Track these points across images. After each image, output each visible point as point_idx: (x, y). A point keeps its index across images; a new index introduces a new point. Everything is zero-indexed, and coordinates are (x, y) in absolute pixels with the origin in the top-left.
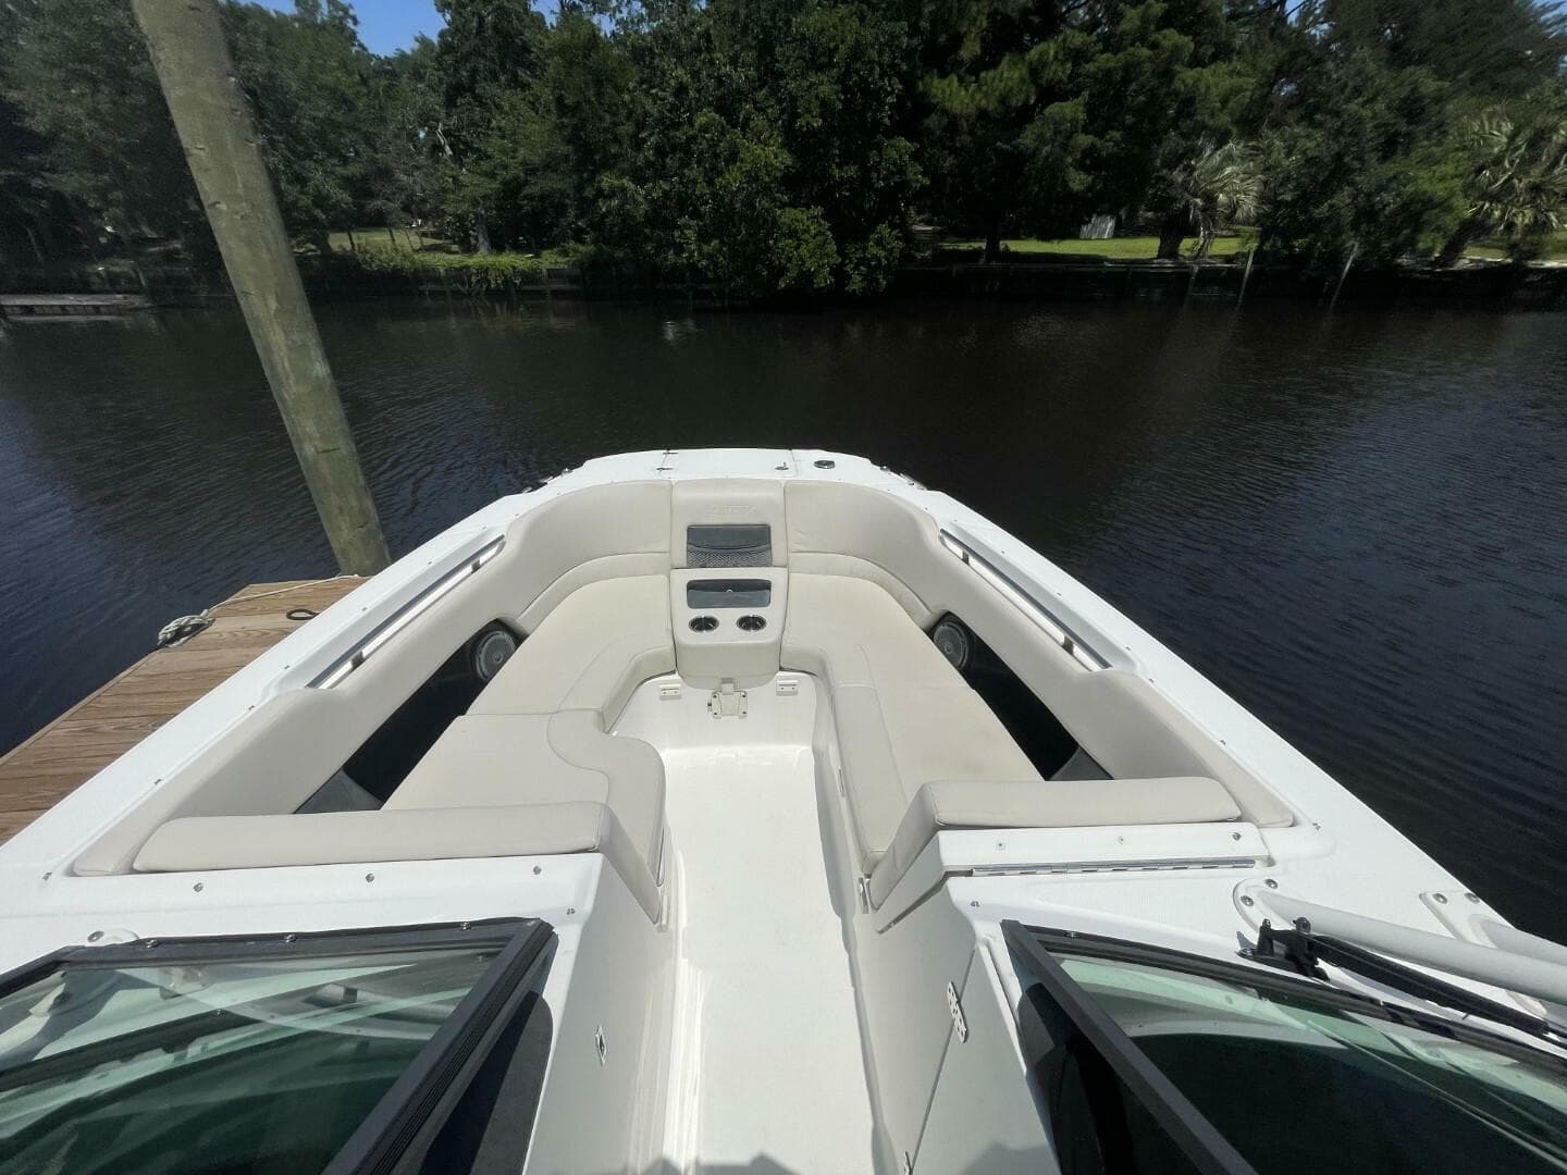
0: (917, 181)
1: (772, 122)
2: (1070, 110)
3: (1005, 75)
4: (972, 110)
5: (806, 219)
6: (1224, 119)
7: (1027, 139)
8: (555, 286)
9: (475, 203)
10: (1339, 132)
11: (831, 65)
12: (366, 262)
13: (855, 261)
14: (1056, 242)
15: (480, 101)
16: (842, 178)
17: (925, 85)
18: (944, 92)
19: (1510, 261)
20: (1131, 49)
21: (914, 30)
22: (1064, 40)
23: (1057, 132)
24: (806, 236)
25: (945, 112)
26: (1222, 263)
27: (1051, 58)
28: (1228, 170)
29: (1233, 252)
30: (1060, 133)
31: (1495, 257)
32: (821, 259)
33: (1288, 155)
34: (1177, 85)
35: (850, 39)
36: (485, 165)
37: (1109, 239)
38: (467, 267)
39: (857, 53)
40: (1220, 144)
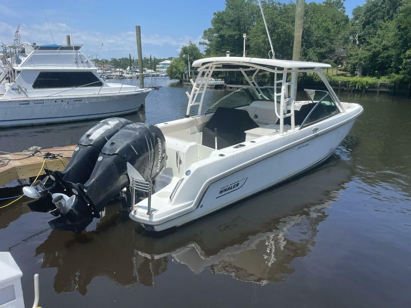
8: (381, 90)
9: (361, 60)
12: (315, 78)
15: (374, 26)
36: (369, 47)
38: (349, 81)
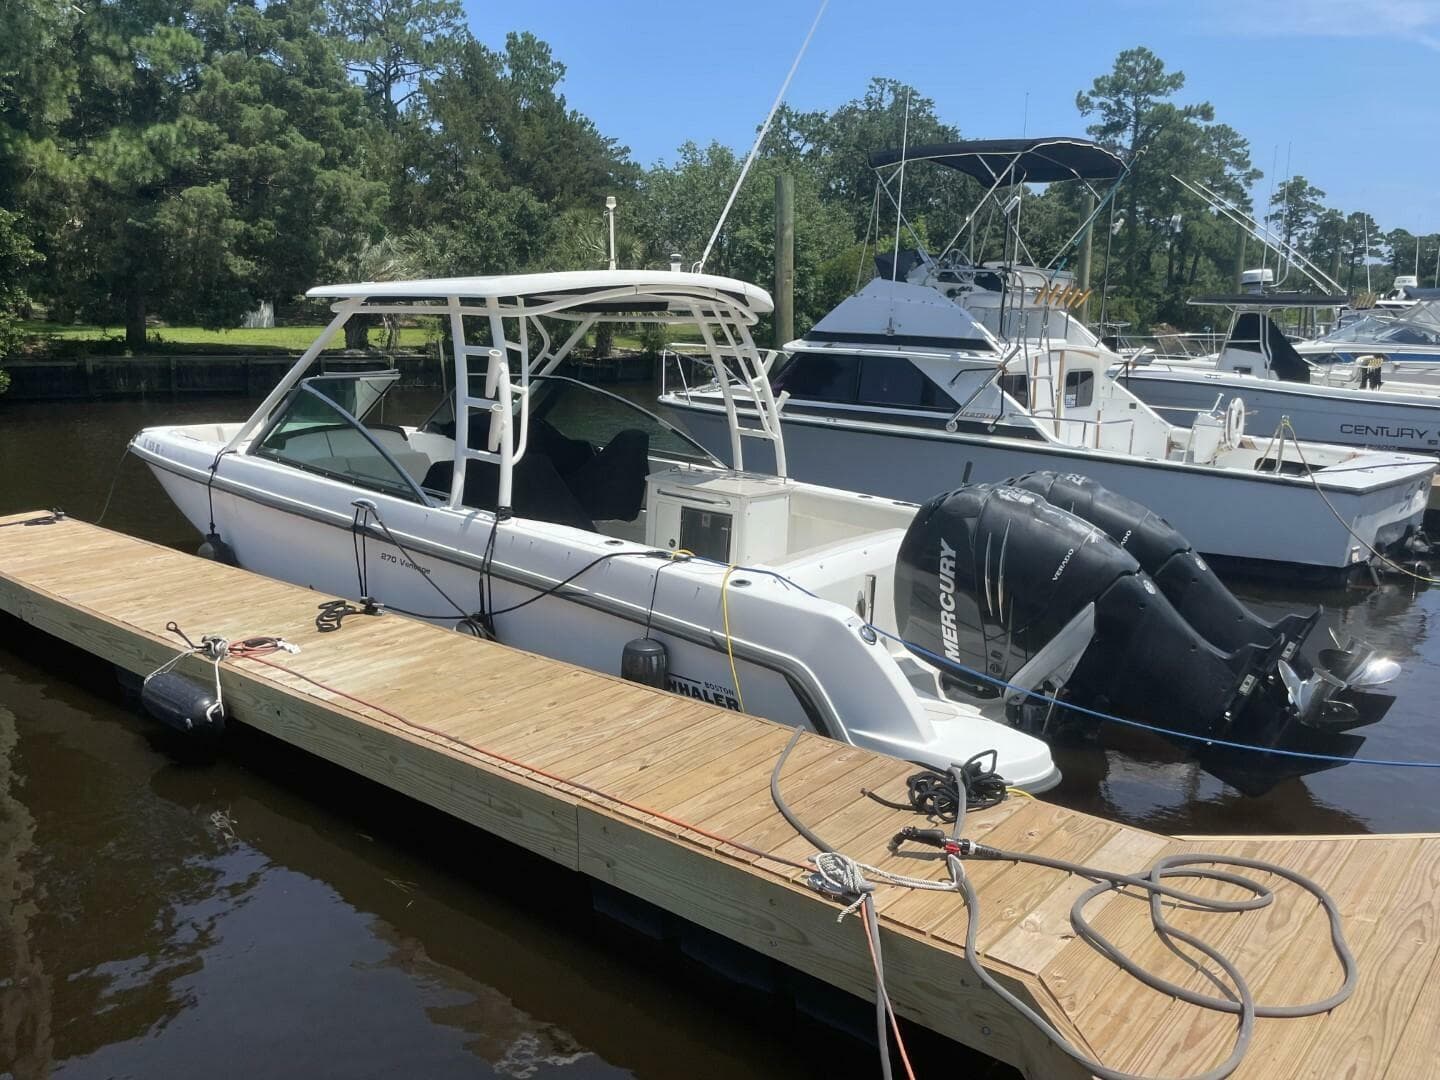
0: (28, 256)
2: (213, 193)
3: (120, 149)
4: (83, 179)
6: (372, 218)
7: (166, 217)
10: (478, 236)
14: (222, 331)
17: (17, 149)
18: (42, 158)
19: (645, 350)
20: (263, 146)
22: (184, 126)
23: (201, 215)
25: (43, 178)
26: (415, 353)
27: (174, 142)
28: (392, 263)
29: (423, 344)
30: (206, 216)
31: (636, 348)
33: (442, 252)
34: (319, 183)
37: (267, 328)
40: (376, 240)
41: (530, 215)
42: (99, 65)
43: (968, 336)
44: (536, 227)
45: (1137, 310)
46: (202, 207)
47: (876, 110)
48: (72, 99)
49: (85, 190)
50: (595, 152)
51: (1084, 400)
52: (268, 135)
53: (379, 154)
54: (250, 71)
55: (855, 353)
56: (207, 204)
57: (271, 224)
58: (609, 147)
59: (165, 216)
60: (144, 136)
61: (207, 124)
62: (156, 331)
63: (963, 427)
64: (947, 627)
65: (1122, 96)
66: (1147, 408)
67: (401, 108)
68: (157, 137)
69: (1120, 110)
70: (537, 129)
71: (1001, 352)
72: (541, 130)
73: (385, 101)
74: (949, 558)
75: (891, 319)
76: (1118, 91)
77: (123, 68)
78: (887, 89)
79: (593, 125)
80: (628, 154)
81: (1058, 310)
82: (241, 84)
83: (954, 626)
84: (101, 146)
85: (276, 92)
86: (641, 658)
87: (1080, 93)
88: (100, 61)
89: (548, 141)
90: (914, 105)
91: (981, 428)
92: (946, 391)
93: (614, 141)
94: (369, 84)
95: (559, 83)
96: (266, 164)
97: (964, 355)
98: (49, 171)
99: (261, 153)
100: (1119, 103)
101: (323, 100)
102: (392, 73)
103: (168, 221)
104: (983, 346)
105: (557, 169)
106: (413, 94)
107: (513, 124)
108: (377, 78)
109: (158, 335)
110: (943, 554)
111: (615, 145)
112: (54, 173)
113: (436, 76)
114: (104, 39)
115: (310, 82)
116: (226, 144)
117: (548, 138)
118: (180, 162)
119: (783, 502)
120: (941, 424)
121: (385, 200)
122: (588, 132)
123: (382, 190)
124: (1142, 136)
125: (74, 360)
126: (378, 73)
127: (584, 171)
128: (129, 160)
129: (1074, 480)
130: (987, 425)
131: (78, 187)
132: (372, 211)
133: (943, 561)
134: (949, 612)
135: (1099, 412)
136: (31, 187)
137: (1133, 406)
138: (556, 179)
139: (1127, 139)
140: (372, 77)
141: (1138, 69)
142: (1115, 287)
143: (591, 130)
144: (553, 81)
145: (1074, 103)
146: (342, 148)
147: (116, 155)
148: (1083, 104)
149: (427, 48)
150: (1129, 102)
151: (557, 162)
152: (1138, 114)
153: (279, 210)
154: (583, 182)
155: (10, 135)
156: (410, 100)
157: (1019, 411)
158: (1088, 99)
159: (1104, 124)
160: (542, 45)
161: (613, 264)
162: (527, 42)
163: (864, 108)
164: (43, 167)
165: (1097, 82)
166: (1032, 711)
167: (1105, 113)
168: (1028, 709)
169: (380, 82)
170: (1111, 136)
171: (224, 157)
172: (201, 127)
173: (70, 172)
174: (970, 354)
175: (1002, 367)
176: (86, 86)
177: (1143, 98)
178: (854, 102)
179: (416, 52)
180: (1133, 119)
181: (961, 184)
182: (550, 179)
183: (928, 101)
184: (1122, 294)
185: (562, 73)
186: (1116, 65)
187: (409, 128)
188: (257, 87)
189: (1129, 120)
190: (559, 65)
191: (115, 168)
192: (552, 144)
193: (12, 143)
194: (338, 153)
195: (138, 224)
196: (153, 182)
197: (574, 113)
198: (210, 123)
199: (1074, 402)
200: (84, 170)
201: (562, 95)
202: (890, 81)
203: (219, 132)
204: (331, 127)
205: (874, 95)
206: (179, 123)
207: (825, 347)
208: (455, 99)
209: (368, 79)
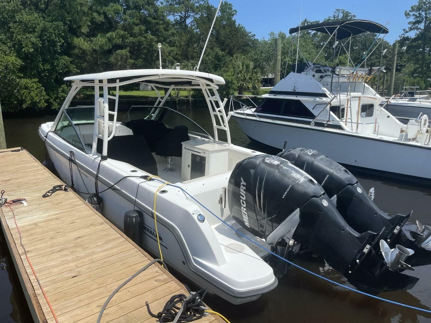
0: (75, 70)
1: (10, 48)
2: (124, 52)
3: (100, 40)
4: (90, 49)
5: (31, 83)
6: (171, 58)
11: (34, 31)
13: (54, 98)
14: (130, 91)
16: (44, 68)
17: (72, 40)
18: (79, 43)
20: (139, 38)
21: (65, 24)
22: (117, 32)
23: (122, 58)
24: (32, 89)
25: (80, 49)
26: (184, 98)
27: (114, 37)
29: (186, 95)
30: (123, 58)
32: (41, 97)
35: (41, 25)
39: (44, 30)
41: (219, 56)
42: (95, 16)
43: (320, 92)
44: (220, 59)
45: (424, 82)
46: (122, 56)
47: (337, 19)
48: (88, 26)
49: (91, 52)
50: (244, 36)
51: (370, 114)
52: (141, 34)
53: (181, 40)
54: (137, 16)
55: (283, 98)
56: (123, 54)
57: (141, 60)
58: (249, 35)
59: (112, 59)
60: (106, 36)
61: (124, 32)
62: (112, 91)
63: (317, 124)
64: (244, 213)
65: (421, 12)
66: (394, 117)
67: (189, 25)
68: (110, 36)
69: (420, 16)
70: (227, 30)
71: (330, 97)
72: (228, 30)
73: (185, 24)
74: (244, 185)
75: (295, 86)
76: (420, 10)
77: (101, 16)
78: (340, 12)
79: (244, 28)
80: (255, 37)
81: (362, 82)
82: (134, 20)
83: (246, 213)
84: (95, 39)
85: (144, 21)
86: (129, 219)
87: (406, 11)
88: (95, 14)
89: (230, 34)
90: (349, 17)
91: (322, 125)
92: (311, 111)
93: (251, 33)
94: (180, 19)
95: (235, 16)
96: (140, 43)
97: (318, 99)
98: (81, 46)
99: (139, 40)
100: (420, 14)
101: (157, 24)
102: (186, 15)
103: (112, 60)
104: (324, 95)
105: (232, 42)
106: (192, 22)
107: (219, 29)
108: (183, 17)
109: (113, 93)
110: (241, 184)
111: (251, 34)
112: (82, 47)
113: (199, 16)
114: (96, 8)
115: (154, 19)
116: (129, 38)
117: (230, 33)
118: (116, 43)
119: (226, 153)
120: (309, 123)
121: (175, 53)
122: (243, 30)
123: (174, 50)
124: (428, 25)
125: (90, 100)
126: (183, 16)
127: (241, 42)
128: (102, 43)
129: (308, 153)
130: (325, 124)
131: (89, 51)
132: (171, 56)
133: (242, 186)
134: (244, 207)
135: (376, 119)
136: (76, 51)
137: (388, 117)
138: (232, 45)
139: (422, 26)
140: (181, 17)
141: (427, 3)
142: (417, 75)
143: (244, 30)
144: (233, 15)
145: (404, 14)
146: (164, 37)
147: (99, 41)
148: (407, 14)
149: (197, 8)
150: (423, 13)
151: (232, 40)
152: (426, 18)
153: (143, 56)
154: (241, 45)
155: (70, 36)
156: (191, 23)
157: (336, 119)
158: (409, 13)
159: (414, 21)
160: (230, 4)
161: (161, 67)
162: (225, 4)
163: (333, 19)
164: (79, 45)
165: (412, 7)
166: (280, 249)
167: (415, 17)
168: (279, 248)
169: (183, 19)
170: (417, 25)
171: (128, 41)
172: (122, 32)
173: (86, 47)
174: (320, 99)
175: (330, 103)
176: (92, 22)
177: (428, 12)
178: (330, 17)
179: (193, 9)
180: (424, 19)
181: (364, 42)
182: (230, 45)
183: (354, 16)
184: (419, 77)
185: (236, 13)
186: (419, 1)
187: (191, 32)
188: (138, 20)
189: (423, 19)
190: (235, 11)
191: (98, 45)
192: (231, 34)
193: (70, 39)
194: (162, 39)
195: (105, 61)
196: (108, 49)
197: (239, 25)
198: (125, 32)
199: (365, 115)
200: (90, 46)
201: (235, 19)
202: (342, 10)
203: (127, 34)
204: (161, 32)
205: (336, 15)
206: (116, 32)
207: (274, 96)
208: (203, 22)
209: (180, 18)
